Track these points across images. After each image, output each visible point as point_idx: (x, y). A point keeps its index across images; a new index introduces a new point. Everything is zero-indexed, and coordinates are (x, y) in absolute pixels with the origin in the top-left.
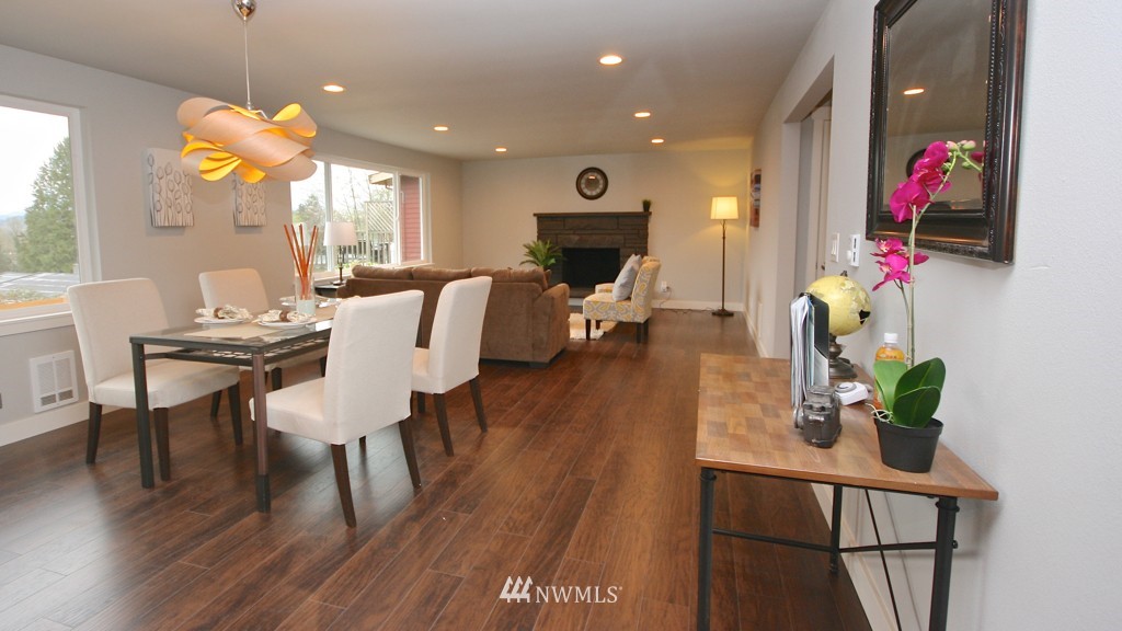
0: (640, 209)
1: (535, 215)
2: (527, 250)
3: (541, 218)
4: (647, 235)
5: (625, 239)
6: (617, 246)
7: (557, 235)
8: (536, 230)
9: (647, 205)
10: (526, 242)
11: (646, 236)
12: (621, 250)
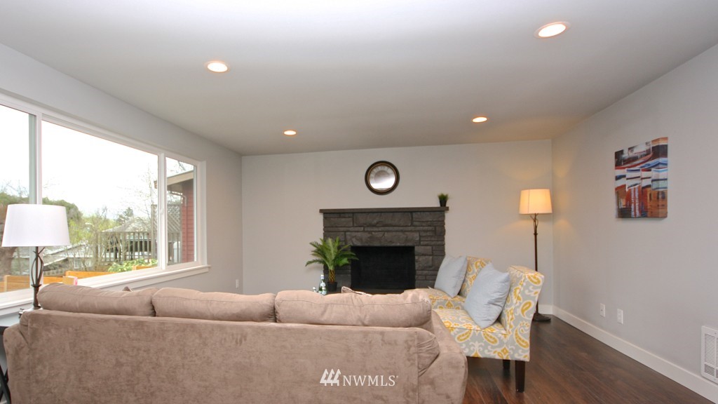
0: (436, 204)
1: (321, 211)
2: (315, 249)
3: (327, 214)
4: (444, 231)
5: (420, 236)
6: (410, 244)
7: (345, 232)
8: (322, 227)
9: (443, 200)
10: (313, 241)
11: (443, 233)
12: (417, 249)
